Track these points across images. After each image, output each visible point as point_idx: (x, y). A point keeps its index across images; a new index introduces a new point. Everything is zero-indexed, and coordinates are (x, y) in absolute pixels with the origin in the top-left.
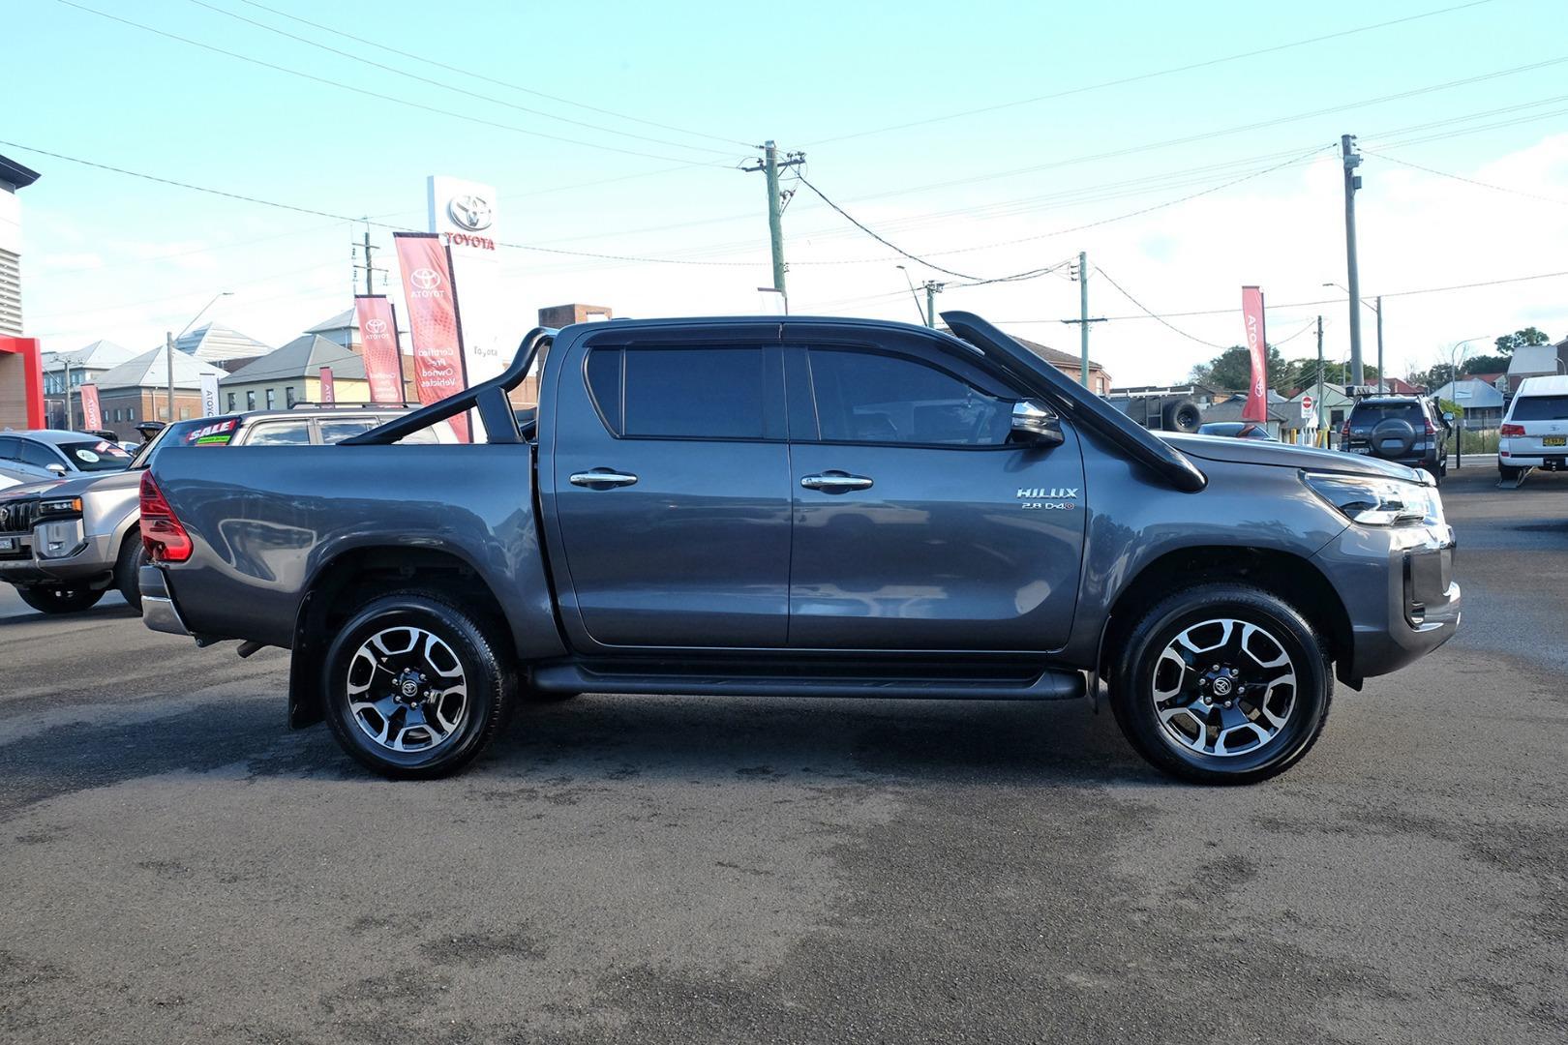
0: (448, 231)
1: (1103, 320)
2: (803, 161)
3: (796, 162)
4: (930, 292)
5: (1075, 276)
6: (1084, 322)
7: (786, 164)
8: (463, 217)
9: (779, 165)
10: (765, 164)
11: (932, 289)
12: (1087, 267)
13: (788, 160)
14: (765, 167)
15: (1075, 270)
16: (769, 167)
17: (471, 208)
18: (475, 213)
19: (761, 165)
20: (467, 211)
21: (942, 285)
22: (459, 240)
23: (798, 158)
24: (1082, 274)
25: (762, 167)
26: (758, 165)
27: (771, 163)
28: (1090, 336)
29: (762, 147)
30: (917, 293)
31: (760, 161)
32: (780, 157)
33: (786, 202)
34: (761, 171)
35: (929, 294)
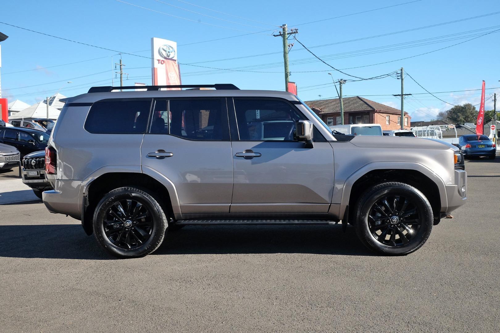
0: (159, 59)
1: (410, 94)
2: (297, 32)
3: (295, 33)
4: (341, 83)
5: (399, 77)
6: (402, 95)
7: (291, 34)
8: (164, 54)
9: (288, 34)
10: (282, 33)
11: (342, 82)
12: (403, 74)
13: (291, 32)
14: (282, 35)
15: (399, 75)
16: (283, 35)
17: (168, 50)
18: (169, 52)
19: (280, 34)
20: (165, 51)
21: (345, 81)
22: (162, 62)
23: (295, 31)
24: (401, 76)
25: (281, 35)
26: (279, 34)
27: (284, 33)
28: (404, 101)
29: (281, 27)
30: (336, 84)
31: (280, 32)
32: (288, 31)
33: (290, 48)
34: (280, 37)
35: (340, 84)
